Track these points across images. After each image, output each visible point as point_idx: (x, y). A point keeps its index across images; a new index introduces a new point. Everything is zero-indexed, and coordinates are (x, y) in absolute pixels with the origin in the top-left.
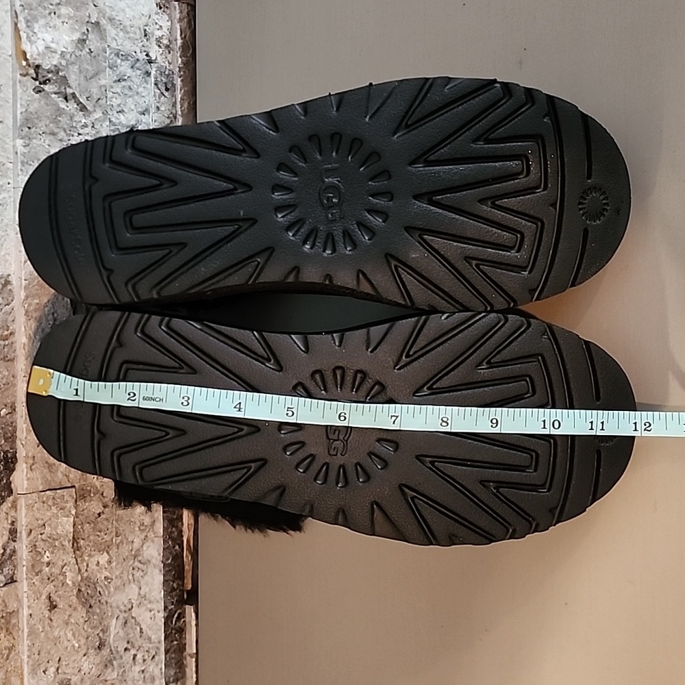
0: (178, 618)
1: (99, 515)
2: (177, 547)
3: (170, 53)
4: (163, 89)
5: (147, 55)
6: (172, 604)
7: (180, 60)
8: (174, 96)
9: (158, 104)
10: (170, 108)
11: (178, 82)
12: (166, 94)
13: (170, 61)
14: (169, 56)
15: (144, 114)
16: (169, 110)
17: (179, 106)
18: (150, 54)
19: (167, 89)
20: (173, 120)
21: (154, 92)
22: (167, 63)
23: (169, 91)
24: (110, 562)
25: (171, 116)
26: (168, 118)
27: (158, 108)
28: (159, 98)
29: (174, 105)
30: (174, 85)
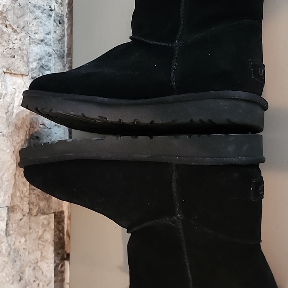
0: (62, 267)
1: (21, 220)
2: (61, 234)
3: (62, 6)
4: (58, 23)
5: (50, 7)
6: (58, 260)
7: (67, 10)
8: (63, 26)
9: (55, 30)
10: (61, 32)
11: (66, 20)
12: (60, 25)
13: (62, 10)
14: (62, 8)
15: (48, 35)
16: (61, 33)
17: (66, 31)
18: (52, 7)
19: (60, 23)
20: (63, 37)
21: (54, 24)
22: (60, 11)
23: (61, 24)
24: (26, 241)
25: (62, 35)
26: (60, 36)
27: (55, 32)
28: (56, 27)
29: (63, 30)
30: (63, 21)
